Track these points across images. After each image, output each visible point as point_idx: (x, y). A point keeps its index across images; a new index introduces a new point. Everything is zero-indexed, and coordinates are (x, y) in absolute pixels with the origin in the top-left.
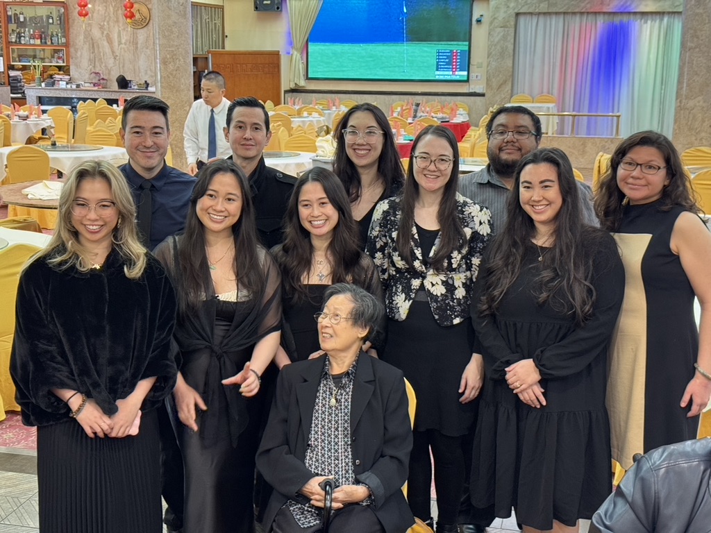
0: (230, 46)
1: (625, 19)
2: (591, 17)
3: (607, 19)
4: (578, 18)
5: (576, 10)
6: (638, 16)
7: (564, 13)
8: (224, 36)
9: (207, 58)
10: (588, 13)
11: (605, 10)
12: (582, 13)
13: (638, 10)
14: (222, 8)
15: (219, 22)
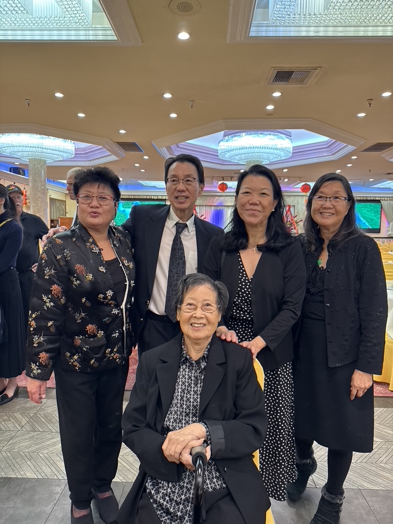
0: (68, 216)
1: (221, 208)
2: (209, 207)
3: (215, 208)
4: (205, 207)
5: (204, 204)
6: (226, 207)
7: (200, 206)
8: (66, 213)
9: (58, 221)
10: (208, 206)
11: (214, 205)
12: (206, 206)
13: (226, 205)
14: (65, 201)
15: (64, 207)
